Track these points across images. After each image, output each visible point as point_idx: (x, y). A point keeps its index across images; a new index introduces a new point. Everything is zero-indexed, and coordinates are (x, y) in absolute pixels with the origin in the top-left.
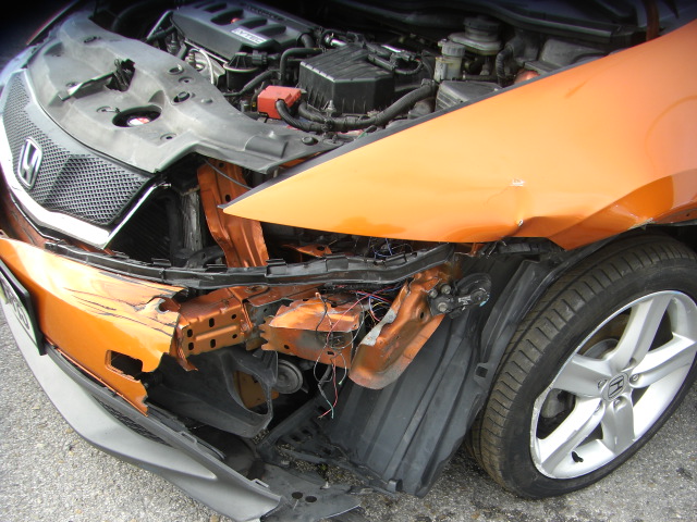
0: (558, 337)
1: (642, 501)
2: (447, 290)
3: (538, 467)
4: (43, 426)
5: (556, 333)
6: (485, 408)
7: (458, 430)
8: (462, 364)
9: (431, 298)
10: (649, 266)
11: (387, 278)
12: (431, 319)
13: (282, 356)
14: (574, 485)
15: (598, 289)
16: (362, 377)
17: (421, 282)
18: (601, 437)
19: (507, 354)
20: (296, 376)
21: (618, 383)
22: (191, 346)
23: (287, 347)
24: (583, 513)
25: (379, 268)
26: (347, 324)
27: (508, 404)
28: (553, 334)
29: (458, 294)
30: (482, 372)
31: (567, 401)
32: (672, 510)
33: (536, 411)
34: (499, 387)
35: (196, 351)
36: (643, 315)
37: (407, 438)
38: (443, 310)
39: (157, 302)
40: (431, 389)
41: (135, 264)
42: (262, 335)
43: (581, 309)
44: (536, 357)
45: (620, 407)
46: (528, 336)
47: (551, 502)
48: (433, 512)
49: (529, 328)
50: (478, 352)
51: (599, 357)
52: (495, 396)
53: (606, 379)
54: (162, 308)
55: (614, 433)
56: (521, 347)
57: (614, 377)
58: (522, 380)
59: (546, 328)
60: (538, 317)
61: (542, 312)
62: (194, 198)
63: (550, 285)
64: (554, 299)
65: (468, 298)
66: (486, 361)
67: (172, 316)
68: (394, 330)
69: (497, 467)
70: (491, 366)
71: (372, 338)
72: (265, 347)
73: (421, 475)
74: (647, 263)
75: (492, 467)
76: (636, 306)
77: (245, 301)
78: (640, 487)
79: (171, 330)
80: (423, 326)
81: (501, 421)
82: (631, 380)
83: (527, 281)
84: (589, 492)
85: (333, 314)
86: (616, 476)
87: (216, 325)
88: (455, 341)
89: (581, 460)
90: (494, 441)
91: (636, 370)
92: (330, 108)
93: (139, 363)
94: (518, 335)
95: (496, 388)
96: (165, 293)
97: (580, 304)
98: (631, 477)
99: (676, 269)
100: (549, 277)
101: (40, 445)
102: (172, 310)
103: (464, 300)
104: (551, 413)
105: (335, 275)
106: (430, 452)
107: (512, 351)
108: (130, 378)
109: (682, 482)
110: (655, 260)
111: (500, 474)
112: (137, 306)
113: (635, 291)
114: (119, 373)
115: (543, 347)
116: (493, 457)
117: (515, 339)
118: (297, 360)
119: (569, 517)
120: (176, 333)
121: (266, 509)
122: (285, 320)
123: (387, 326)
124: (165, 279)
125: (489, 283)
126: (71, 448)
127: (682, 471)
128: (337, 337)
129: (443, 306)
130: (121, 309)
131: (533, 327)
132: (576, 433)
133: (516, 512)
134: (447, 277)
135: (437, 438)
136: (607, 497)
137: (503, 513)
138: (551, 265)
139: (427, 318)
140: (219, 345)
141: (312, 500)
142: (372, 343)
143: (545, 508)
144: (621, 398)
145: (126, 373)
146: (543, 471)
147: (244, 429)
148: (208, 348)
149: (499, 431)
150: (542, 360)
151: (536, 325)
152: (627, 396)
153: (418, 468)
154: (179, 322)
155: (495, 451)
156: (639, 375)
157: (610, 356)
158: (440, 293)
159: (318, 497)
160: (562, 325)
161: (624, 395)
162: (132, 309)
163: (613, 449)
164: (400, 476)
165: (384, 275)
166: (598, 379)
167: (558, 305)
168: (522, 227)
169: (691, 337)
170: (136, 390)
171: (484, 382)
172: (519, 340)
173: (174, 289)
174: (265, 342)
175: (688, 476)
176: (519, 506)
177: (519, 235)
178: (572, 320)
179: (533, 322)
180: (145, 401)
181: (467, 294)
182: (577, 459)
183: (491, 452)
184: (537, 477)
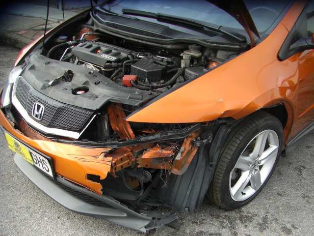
0: (236, 150)
1: (267, 206)
2: (199, 138)
3: (232, 197)
4: (45, 212)
5: (235, 148)
6: (213, 178)
7: (206, 187)
8: (204, 164)
9: (194, 142)
10: (261, 122)
11: (181, 137)
12: (194, 149)
13: (145, 169)
14: (244, 203)
15: (246, 132)
16: (175, 171)
17: (190, 137)
18: (250, 185)
19: (219, 158)
20: (149, 175)
21: (254, 164)
22: (115, 169)
23: (147, 165)
24: (248, 213)
25: (179, 133)
26: (169, 154)
27: (222, 175)
28: (234, 149)
29: (202, 139)
30: (211, 166)
31: (239, 173)
32: (278, 207)
33: (230, 176)
34: (218, 170)
35: (117, 170)
36: (260, 139)
37: (188, 192)
38: (198, 145)
39: (103, 154)
40: (195, 174)
41: (92, 142)
42: (137, 162)
43: (242, 139)
44: (230, 157)
45: (256, 173)
46: (226, 151)
47: (237, 210)
48: (197, 220)
49: (225, 148)
50: (209, 159)
51: (248, 155)
52: (216, 173)
53: (251, 163)
54: (106, 156)
55: (254, 183)
56: (224, 155)
57: (253, 162)
58: (226, 166)
59: (231, 147)
60: (228, 144)
61: (229, 142)
63: (230, 133)
64: (233, 137)
66: (212, 162)
67: (110, 159)
68: (184, 154)
69: (219, 199)
70: (214, 163)
71: (178, 157)
72: (139, 166)
73: (195, 205)
74: (260, 121)
75: (217, 199)
76: (258, 137)
77: (131, 151)
78: (265, 201)
79: (110, 164)
80: (192, 152)
81: (220, 181)
82: (259, 163)
83: (223, 132)
84: (249, 205)
85: (164, 152)
86: (257, 199)
87: (123, 160)
88: (201, 156)
89: (245, 194)
90: (218, 189)
91: (260, 159)
92: (146, 81)
93: (99, 177)
94: (222, 151)
95: (217, 170)
96: (106, 151)
97: (241, 138)
98: (262, 198)
99: (270, 122)
100: (229, 130)
101: (46, 218)
102: (109, 156)
103: (205, 141)
104: (234, 178)
105: (164, 138)
106: (197, 196)
107: (221, 157)
108: (96, 183)
109: (279, 197)
110: (263, 120)
111: (220, 201)
112: (96, 157)
113: (257, 131)
114: (91, 182)
115: (231, 154)
116: (218, 196)
117: (221, 153)
118: (149, 170)
119: (244, 214)
120: (112, 164)
121: (147, 223)
122: (146, 155)
123: (182, 153)
124: (104, 146)
125: (212, 134)
126: (58, 218)
127: (278, 194)
128: (166, 159)
129: (198, 144)
130: (90, 159)
131: (227, 148)
132: (243, 183)
133: (225, 216)
134: (198, 134)
135: (199, 191)
136: (256, 206)
137: (222, 216)
138: (230, 126)
139: (193, 149)
140: (124, 167)
141: (159, 219)
142: (179, 159)
143: (235, 213)
144: (256, 170)
145: (94, 181)
146: (234, 199)
147: (131, 198)
148: (120, 169)
149: (219, 185)
150: (231, 158)
151: (228, 146)
152: (257, 168)
153: (193, 203)
154: (112, 160)
155: (218, 193)
156: (261, 160)
157: (251, 155)
158: (197, 140)
159: (161, 218)
160: (237, 145)
162: (95, 158)
163: (255, 188)
164: (188, 206)
165: (181, 135)
166: (248, 163)
167: (234, 139)
168: (223, 115)
169: (276, 145)
170: (98, 187)
171: (212, 169)
172: (223, 153)
173: (109, 149)
174: (139, 164)
175: (281, 195)
176: (227, 213)
177: (222, 117)
178: (240, 143)
179: (227, 146)
180: (102, 190)
181: (205, 139)
182: (243, 194)
183: (217, 194)
184: (232, 201)
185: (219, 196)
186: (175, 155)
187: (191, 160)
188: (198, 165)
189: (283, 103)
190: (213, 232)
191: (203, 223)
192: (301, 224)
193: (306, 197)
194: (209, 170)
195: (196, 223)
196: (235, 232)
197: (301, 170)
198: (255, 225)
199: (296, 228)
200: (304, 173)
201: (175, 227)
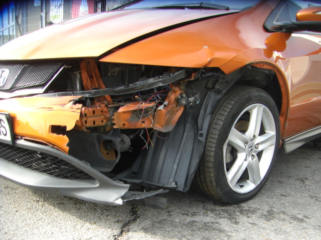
0: (228, 115)
1: (271, 203)
2: (184, 95)
5: (227, 113)
7: (196, 161)
8: (192, 135)
9: (180, 99)
12: (180, 108)
15: (239, 98)
16: (158, 127)
17: (174, 91)
18: (248, 179)
21: (251, 147)
22: (86, 122)
23: (124, 125)
24: (249, 207)
25: (161, 80)
27: (214, 145)
28: (226, 114)
29: (188, 97)
30: (201, 135)
31: (234, 152)
32: (284, 204)
34: (209, 140)
35: (88, 125)
37: (175, 167)
39: (72, 102)
41: (59, 93)
42: (113, 122)
44: (221, 123)
45: (254, 160)
46: (216, 117)
49: (216, 114)
51: (243, 133)
52: (208, 144)
53: (247, 143)
54: (74, 104)
56: (214, 122)
58: (217, 134)
59: (223, 112)
60: (218, 110)
61: (219, 108)
62: (78, 75)
64: (223, 103)
65: (193, 98)
66: (201, 131)
67: (79, 106)
69: (213, 180)
70: (204, 131)
71: (161, 108)
72: (115, 127)
77: (106, 106)
78: (268, 200)
79: (79, 111)
80: (177, 111)
81: (212, 154)
82: (256, 148)
83: (212, 97)
87: (95, 114)
88: (188, 126)
90: (211, 165)
91: (256, 142)
93: (65, 127)
94: (212, 119)
97: (233, 103)
100: (219, 97)
102: (79, 104)
103: (191, 99)
104: (229, 161)
105: (143, 87)
107: (211, 124)
108: (61, 136)
111: (214, 184)
112: (63, 105)
114: (55, 135)
115: (223, 119)
117: (212, 120)
121: (123, 192)
123: (165, 106)
124: (73, 95)
127: (282, 195)
129: (184, 102)
131: (217, 114)
132: (241, 166)
134: (183, 90)
135: (188, 166)
137: (218, 210)
138: (219, 92)
139: (178, 107)
140: (96, 124)
141: (140, 194)
144: (253, 155)
145: (58, 134)
148: (92, 125)
149: (212, 159)
150: (224, 124)
151: (219, 112)
152: (255, 154)
154: (82, 107)
156: (258, 144)
158: (182, 97)
159: (143, 194)
160: (228, 110)
163: (254, 183)
167: (225, 104)
168: (210, 62)
169: (272, 130)
170: (63, 141)
171: (202, 139)
172: (213, 120)
173: (77, 97)
174: (114, 124)
175: (285, 196)
176: (223, 208)
178: (232, 108)
179: (217, 112)
180: (68, 145)
181: (193, 96)
182: (242, 186)
183: (210, 172)
185: (212, 175)
186: (157, 106)
187: (176, 121)
188: (185, 134)
189: (275, 73)
190: (209, 221)
191: (195, 215)
192: (314, 215)
193: (315, 197)
194: (200, 141)
195: (187, 215)
196: (235, 221)
197: (303, 180)
198: (260, 216)
199: (309, 218)
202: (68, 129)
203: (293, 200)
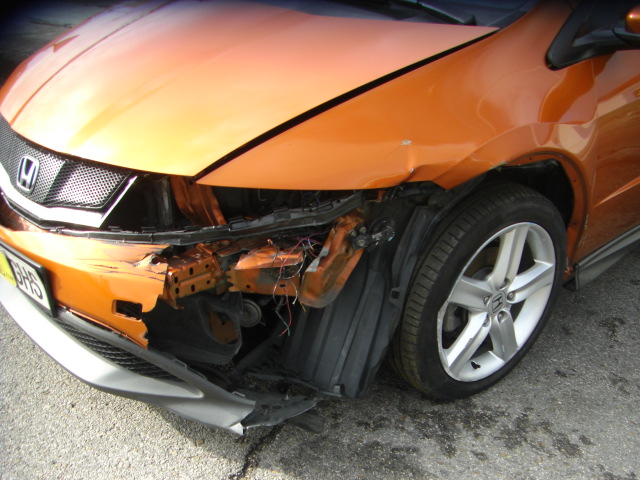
0: (448, 261)
1: (530, 396)
2: (363, 230)
3: (447, 370)
4: (47, 393)
5: (447, 257)
6: (402, 317)
7: (383, 343)
8: (379, 292)
9: (352, 237)
10: (510, 204)
11: (321, 221)
12: (354, 254)
13: (246, 295)
14: (476, 387)
15: (473, 222)
16: (308, 300)
17: (344, 225)
18: (491, 349)
19: (413, 278)
20: (256, 310)
21: (498, 300)
22: (177, 291)
23: (248, 287)
24: (486, 408)
25: (313, 214)
26: (293, 260)
27: (418, 316)
28: (445, 258)
29: (370, 232)
30: (396, 295)
31: (462, 315)
32: (554, 399)
33: (440, 321)
34: (410, 304)
35: (181, 294)
36: (512, 240)
37: (344, 353)
38: (362, 245)
39: (149, 258)
40: (359, 312)
41: (128, 233)
42: (228, 280)
43: (464, 237)
44: (435, 277)
45: (503, 321)
46: (426, 263)
47: (460, 402)
48: (370, 418)
49: (427, 256)
50: (389, 281)
51: (483, 278)
52: (408, 312)
53: (489, 296)
54: (154, 262)
55: (501, 343)
56: (422, 271)
57: (495, 294)
58: (426, 296)
59: (439, 254)
60: (432, 248)
61: (434, 243)
63: (438, 224)
64: (443, 233)
65: (380, 234)
66: (397, 285)
67: (163, 267)
68: (329, 262)
69: (416, 370)
70: (402, 289)
71: (313, 268)
72: (232, 289)
73: (357, 383)
74: (507, 201)
75: (412, 372)
76: (504, 235)
77: (214, 254)
78: (527, 386)
79: (163, 277)
80: (349, 259)
81: (414, 331)
82: (509, 298)
83: (423, 220)
84: (489, 393)
85: (283, 256)
86: (508, 381)
87: (195, 272)
88: (373, 274)
89: (479, 366)
90: (411, 348)
91: (512, 288)
93: (139, 306)
94: (420, 263)
95: (407, 306)
96: (155, 250)
97: (462, 234)
98: (520, 381)
99: (529, 205)
100: (436, 218)
101: (47, 407)
102: (162, 262)
103: (377, 236)
104: (451, 327)
105: (281, 224)
106: (363, 363)
107: (416, 275)
108: (133, 319)
109: (559, 379)
110: (513, 199)
111: (418, 377)
112: (134, 262)
113: (501, 223)
114: (123, 317)
115: (439, 268)
116: (412, 364)
117: (418, 267)
118: (256, 297)
119: (475, 411)
120: (167, 280)
121: (245, 414)
122: (242, 264)
123: (323, 259)
124: (154, 240)
125: (393, 222)
126: (73, 406)
127: (558, 373)
128: (288, 271)
129: (362, 243)
130: (121, 267)
131: (429, 255)
132: (472, 341)
133: (433, 412)
134: (361, 221)
135: (367, 350)
136: (503, 396)
137: (425, 414)
138: (437, 209)
139: (351, 252)
140: (197, 289)
141: (279, 408)
142: (315, 270)
143: (457, 408)
144: (502, 313)
145: (129, 316)
146: (450, 374)
148: (190, 292)
149: (414, 339)
150: (438, 278)
151: (432, 253)
152: (507, 310)
153: (355, 377)
154: (168, 270)
155: (412, 357)
156: (514, 292)
157: (490, 278)
158: (358, 233)
159: (283, 405)
160: (450, 250)
161: (504, 310)
162: (130, 266)
163: (502, 357)
164: (341, 382)
165: (317, 218)
166: (484, 296)
167: (446, 237)
168: (413, 174)
169: (549, 261)
170: (137, 328)
171: (398, 303)
172: (421, 267)
173: (162, 246)
174: (232, 285)
175: (563, 375)
176: (436, 408)
177: (411, 181)
178: (457, 246)
179: (429, 252)
180: (146, 336)
181: (378, 231)
182: (476, 366)
183: (410, 359)
184: (447, 379)
185: (414, 364)
187: (346, 278)
188: (366, 292)
189: (558, 162)
190: (402, 445)
191: (381, 426)
192: (602, 435)
193: (620, 380)
194: (393, 306)
195: (367, 424)
196: (450, 446)
197: (614, 326)
198: (497, 434)
199: (590, 443)
200: (621, 333)
201: (312, 426)
202: (146, 309)
203: (576, 388)
